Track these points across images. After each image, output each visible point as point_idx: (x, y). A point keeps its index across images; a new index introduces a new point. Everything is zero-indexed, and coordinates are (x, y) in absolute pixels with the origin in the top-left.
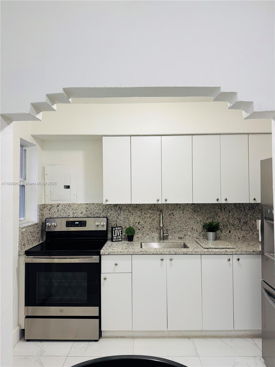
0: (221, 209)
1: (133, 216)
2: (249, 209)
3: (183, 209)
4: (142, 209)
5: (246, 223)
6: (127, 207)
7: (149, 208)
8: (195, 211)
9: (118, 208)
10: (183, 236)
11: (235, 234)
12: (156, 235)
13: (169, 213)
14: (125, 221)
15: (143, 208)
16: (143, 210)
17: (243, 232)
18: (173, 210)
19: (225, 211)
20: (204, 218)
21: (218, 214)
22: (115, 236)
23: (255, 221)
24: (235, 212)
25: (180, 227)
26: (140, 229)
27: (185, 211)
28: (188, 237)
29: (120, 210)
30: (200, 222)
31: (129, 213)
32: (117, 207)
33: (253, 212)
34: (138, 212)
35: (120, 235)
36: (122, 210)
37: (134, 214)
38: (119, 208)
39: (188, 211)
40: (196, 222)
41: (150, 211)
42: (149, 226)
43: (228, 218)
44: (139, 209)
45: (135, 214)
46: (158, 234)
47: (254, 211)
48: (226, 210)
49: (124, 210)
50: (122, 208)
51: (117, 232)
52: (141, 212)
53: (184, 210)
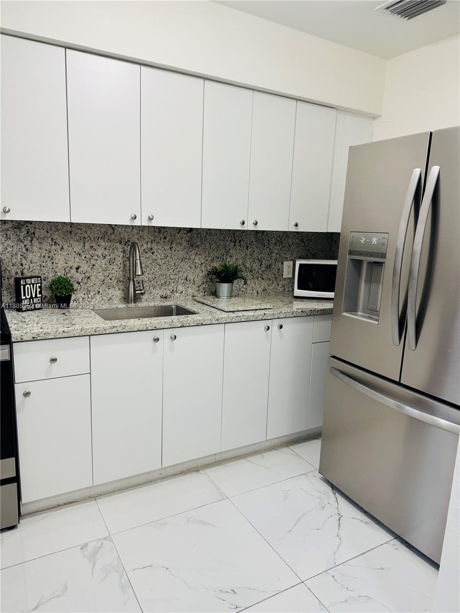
0: (235, 243)
1: (64, 253)
2: (276, 244)
3: (171, 241)
4: (84, 238)
5: (269, 267)
6: (47, 232)
7: (100, 236)
8: (192, 246)
9: (26, 232)
10: (169, 293)
11: (254, 286)
12: (118, 293)
13: (145, 247)
14: (44, 264)
15: (86, 236)
16: (86, 240)
17: (263, 282)
18: (152, 242)
19: (240, 246)
20: (207, 258)
21: (230, 251)
22: (26, 298)
23: (282, 263)
24: (255, 248)
25: (164, 277)
26: (80, 281)
27: (174, 245)
28: (177, 295)
29: (29, 239)
30: (200, 266)
31: (53, 247)
32: (23, 230)
33: (281, 249)
34: (75, 244)
35: (38, 295)
36: (34, 239)
37: (65, 247)
38: (28, 233)
39: (181, 244)
40: (193, 267)
41: (103, 243)
42: (101, 274)
43: (244, 258)
44: (78, 238)
45: (68, 248)
46: (120, 291)
47: (282, 247)
48: (241, 244)
49: (41, 240)
50: (34, 233)
51: (30, 290)
52: (82, 243)
53: (172, 243)
